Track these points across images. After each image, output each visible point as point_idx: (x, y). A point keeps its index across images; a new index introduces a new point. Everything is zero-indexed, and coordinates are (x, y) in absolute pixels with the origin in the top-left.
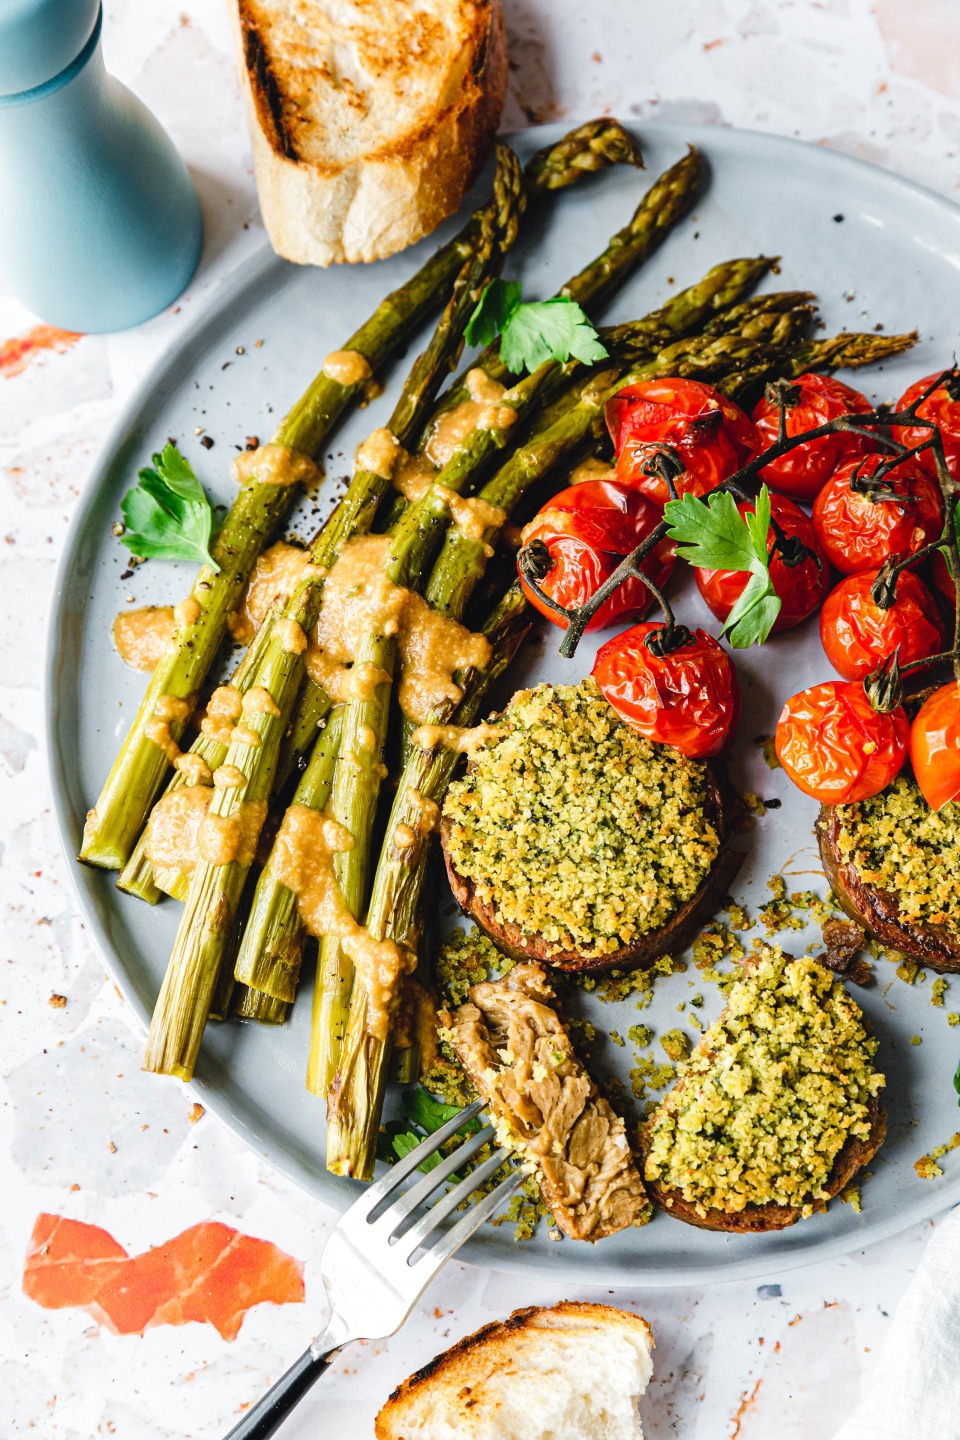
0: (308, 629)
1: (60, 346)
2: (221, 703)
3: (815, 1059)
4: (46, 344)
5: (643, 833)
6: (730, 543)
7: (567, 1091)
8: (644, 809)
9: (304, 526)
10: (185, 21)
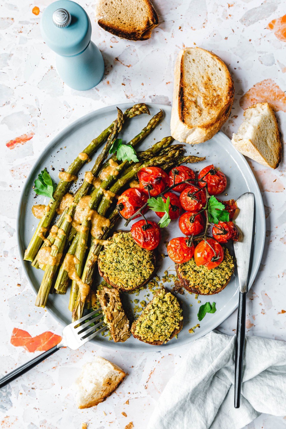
0: (72, 217)
1: (22, 143)
2: (54, 229)
3: (169, 314)
4: (19, 142)
5: (139, 267)
6: (161, 207)
7: (120, 315)
8: (139, 262)
9: (73, 189)
10: (52, 68)
